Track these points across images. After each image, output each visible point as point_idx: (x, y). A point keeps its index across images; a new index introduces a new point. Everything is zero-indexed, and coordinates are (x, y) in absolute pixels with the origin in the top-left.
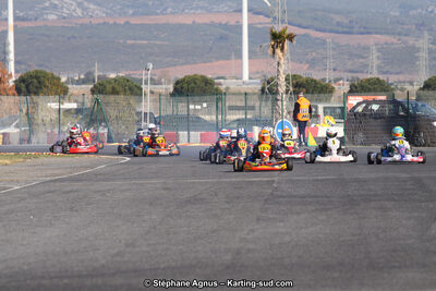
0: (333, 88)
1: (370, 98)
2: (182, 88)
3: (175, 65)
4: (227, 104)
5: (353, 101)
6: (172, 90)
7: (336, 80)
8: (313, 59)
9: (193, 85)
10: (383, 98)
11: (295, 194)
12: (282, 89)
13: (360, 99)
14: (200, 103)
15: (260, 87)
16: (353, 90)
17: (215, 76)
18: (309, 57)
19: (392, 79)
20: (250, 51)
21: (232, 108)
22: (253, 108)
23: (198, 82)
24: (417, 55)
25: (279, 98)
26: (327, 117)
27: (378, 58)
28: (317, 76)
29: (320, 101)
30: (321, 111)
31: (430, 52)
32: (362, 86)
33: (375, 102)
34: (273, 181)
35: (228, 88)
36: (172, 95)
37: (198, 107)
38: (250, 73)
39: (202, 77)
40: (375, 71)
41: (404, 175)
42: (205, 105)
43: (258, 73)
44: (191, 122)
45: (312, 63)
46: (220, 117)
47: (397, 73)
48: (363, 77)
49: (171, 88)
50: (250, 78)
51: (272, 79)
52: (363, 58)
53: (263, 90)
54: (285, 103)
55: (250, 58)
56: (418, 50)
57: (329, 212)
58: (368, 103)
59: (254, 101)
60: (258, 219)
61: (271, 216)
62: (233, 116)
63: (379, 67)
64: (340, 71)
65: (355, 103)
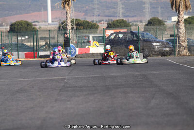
0: (98, 26)
1: (118, 31)
2: (14, 28)
3: (10, 15)
4: (39, 36)
5: (109, 32)
6: (9, 29)
7: (100, 21)
8: (87, 10)
9: (20, 26)
10: (125, 30)
11: (77, 85)
12: (69, 27)
13: (112, 31)
14: (24, 36)
15: (58, 26)
16: (109, 27)
17: (33, 21)
18: (85, 9)
19: (130, 20)
20: (52, 7)
21: (41, 38)
22: (54, 38)
23: (23, 24)
24: (143, 6)
25: (68, 32)
26: (95, 42)
27: (123, 8)
28: (89, 19)
29: (91, 33)
30: (91, 39)
31: (151, 4)
32: (114, 24)
33: (121, 33)
34: (65, 79)
35: (40, 28)
36: (9, 32)
37: (23, 38)
38: (52, 19)
39: (25, 21)
40: (121, 16)
41: (137, 73)
42: (27, 37)
43: (56, 18)
44: (19, 47)
45: (86, 12)
46: (35, 43)
47: (133, 17)
48: (114, 19)
49: (8, 28)
50: (52, 22)
51: (64, 22)
52: (115, 8)
53: (59, 28)
54: (71, 35)
55: (52, 10)
56: (144, 3)
57: (95, 95)
58: (117, 33)
59: (54, 34)
60: (56, 100)
61: (63, 98)
62: (42, 43)
63: (123, 13)
64: (102, 16)
65: (110, 34)
